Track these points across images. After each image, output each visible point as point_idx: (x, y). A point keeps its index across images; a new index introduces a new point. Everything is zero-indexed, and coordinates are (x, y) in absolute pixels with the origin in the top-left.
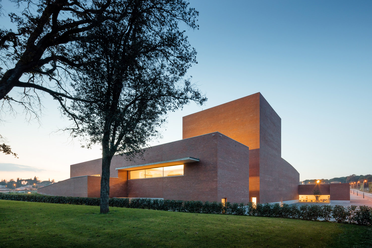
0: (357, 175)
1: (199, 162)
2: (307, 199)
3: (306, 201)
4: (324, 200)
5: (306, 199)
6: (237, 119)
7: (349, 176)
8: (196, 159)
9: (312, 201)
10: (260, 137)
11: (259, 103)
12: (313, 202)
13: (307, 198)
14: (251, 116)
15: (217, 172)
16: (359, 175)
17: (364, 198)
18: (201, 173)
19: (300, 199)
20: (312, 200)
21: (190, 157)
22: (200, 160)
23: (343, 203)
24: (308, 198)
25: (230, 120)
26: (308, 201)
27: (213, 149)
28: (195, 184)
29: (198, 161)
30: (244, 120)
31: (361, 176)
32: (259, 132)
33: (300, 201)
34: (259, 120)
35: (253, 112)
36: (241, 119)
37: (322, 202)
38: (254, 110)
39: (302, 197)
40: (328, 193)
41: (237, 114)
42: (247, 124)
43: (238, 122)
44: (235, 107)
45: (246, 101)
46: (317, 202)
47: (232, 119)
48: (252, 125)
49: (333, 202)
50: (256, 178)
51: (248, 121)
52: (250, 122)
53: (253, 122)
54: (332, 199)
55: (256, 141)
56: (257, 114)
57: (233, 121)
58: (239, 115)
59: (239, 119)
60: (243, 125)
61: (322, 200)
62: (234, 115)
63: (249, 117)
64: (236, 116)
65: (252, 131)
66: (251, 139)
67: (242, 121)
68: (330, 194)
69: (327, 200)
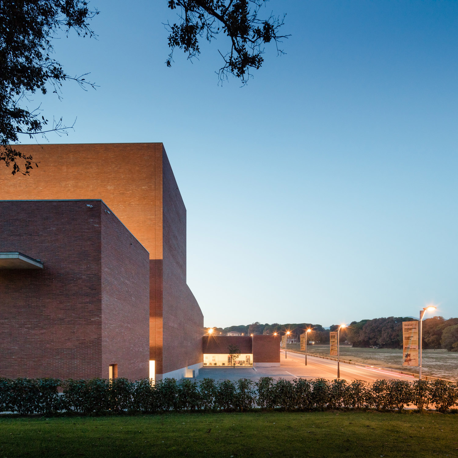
0: (261, 324)
1: (40, 269)
2: (214, 360)
3: (215, 364)
4: (240, 362)
5: (213, 360)
6: (109, 188)
7: (252, 324)
8: (35, 260)
9: (223, 364)
10: (163, 237)
11: (162, 166)
12: (225, 365)
13: (214, 359)
14: (144, 187)
15: (100, 301)
16: (264, 324)
17: (286, 358)
18: (48, 301)
19: (204, 362)
21: (20, 254)
22: (44, 266)
23: (272, 367)
24: (216, 360)
25: (91, 186)
26: (218, 365)
27: (89, 243)
28: (28, 328)
29: (41, 266)
30: (128, 192)
31: (267, 325)
32: (161, 225)
33: (205, 364)
34: (162, 201)
35: (147, 180)
36: (119, 190)
37: (239, 365)
38: (151, 177)
39: (207, 358)
40: (248, 350)
41: (110, 176)
42: (133, 203)
43: (113, 194)
44: (103, 159)
45: (131, 152)
46: (234, 366)
47: (98, 184)
48: (146, 207)
49: (258, 366)
50: (154, 320)
51: (137, 198)
52: (141, 200)
53: (148, 202)
54: (256, 360)
55: (155, 243)
56: (156, 188)
57: (99, 189)
58: (115, 179)
59: (116, 188)
60: (125, 203)
61: (238, 362)
62: (103, 177)
63: (138, 190)
64: (107, 180)
65: (147, 220)
66: (142, 237)
67: (123, 194)
68: (252, 352)
69: (244, 362)
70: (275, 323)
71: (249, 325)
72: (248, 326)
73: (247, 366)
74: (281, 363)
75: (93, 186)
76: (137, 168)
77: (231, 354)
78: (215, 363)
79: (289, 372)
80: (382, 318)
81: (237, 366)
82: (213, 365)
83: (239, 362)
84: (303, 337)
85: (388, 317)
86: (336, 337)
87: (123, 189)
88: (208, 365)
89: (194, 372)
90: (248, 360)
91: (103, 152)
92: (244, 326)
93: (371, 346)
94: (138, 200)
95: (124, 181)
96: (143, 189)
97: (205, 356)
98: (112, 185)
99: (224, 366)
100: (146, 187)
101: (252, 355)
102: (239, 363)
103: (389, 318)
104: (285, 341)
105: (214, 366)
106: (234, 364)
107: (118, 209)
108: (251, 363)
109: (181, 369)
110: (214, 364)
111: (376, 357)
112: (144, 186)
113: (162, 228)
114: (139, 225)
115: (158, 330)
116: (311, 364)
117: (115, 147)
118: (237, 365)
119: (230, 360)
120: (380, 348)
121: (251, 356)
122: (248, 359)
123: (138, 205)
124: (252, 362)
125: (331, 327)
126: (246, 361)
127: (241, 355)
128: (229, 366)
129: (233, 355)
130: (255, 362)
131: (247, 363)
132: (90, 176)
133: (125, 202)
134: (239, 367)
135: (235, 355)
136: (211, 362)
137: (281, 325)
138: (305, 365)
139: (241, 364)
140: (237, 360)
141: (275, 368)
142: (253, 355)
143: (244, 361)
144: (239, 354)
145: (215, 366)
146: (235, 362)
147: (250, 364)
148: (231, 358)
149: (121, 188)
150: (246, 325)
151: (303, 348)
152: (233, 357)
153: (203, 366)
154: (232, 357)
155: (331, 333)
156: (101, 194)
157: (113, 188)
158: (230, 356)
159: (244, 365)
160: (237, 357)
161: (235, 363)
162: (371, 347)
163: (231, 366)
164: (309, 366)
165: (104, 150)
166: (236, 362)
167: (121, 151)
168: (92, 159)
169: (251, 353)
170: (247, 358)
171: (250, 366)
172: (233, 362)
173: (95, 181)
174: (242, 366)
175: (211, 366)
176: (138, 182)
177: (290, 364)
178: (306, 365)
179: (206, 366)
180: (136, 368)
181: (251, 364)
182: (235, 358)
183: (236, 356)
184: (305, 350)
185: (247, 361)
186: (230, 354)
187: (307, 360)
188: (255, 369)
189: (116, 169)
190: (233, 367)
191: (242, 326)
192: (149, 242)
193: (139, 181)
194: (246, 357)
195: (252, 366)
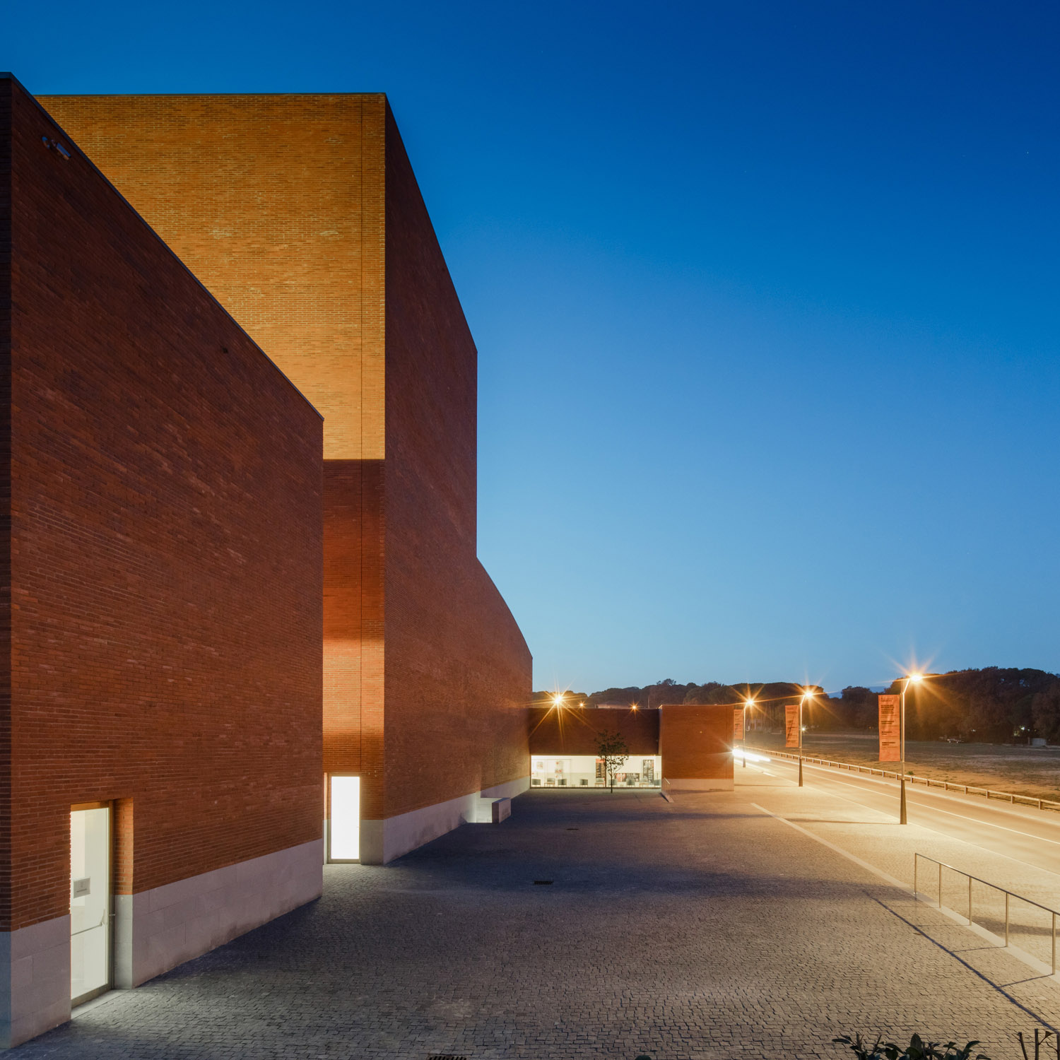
2: (561, 771)
3: (563, 782)
4: (629, 778)
5: (556, 771)
6: (216, 233)
9: (584, 782)
11: (382, 168)
12: (589, 785)
13: (559, 769)
14: (325, 233)
16: (686, 685)
19: (533, 777)
20: (585, 778)
23: (711, 790)
24: (566, 770)
26: (568, 785)
30: (277, 248)
32: (381, 350)
33: (536, 782)
35: (335, 209)
36: (249, 241)
37: (625, 785)
38: (347, 200)
39: (541, 766)
40: (650, 746)
41: (220, 198)
42: (293, 282)
43: (230, 253)
44: (199, 142)
45: (285, 123)
46: (612, 788)
47: (182, 222)
48: (331, 295)
49: (675, 787)
50: (358, 649)
51: (305, 265)
52: (316, 272)
53: (339, 280)
54: (668, 772)
55: (359, 408)
56: (365, 234)
57: (184, 237)
58: (235, 208)
59: (237, 235)
60: (266, 282)
61: (621, 777)
62: (199, 200)
63: (308, 241)
64: (209, 208)
65: (335, 336)
66: (321, 390)
67: (261, 252)
68: (660, 751)
69: (638, 778)
70: (712, 681)
71: (650, 686)
72: (648, 689)
73: (644, 786)
74: (736, 780)
75: (167, 229)
76: (306, 173)
77: (603, 757)
78: (561, 778)
79: (762, 806)
80: (970, 670)
81: (619, 786)
82: (556, 785)
83: (626, 777)
84: (793, 713)
85: (983, 668)
86: (896, 710)
87: (259, 239)
88: (542, 785)
89: (495, 806)
90: (648, 772)
91: (200, 123)
92: (638, 688)
93: (942, 738)
94: (308, 273)
95: (265, 213)
96: (323, 238)
97: (536, 759)
98: (225, 225)
99: (586, 786)
100: (332, 232)
101: (660, 758)
102: (624, 780)
103: (986, 670)
104: (741, 723)
105: (558, 788)
106: (612, 782)
107: (246, 300)
108: (655, 779)
109: (455, 801)
110: (559, 780)
111: (971, 764)
112: (328, 229)
113: (382, 361)
114: (312, 351)
115: (371, 681)
116: (812, 781)
117: (236, 107)
118: (619, 784)
119: (600, 772)
120: (965, 742)
121: (656, 761)
122: (648, 769)
123: (308, 286)
124: (660, 777)
125: (844, 692)
126: (644, 775)
127: (631, 757)
128: (597, 786)
129: (609, 757)
130: (668, 777)
131: (646, 778)
132: (155, 196)
133: (267, 279)
134: (623, 790)
135: (613, 757)
136: (550, 777)
137: (726, 688)
138: (798, 784)
139: (630, 783)
140: (621, 771)
141: (720, 793)
142: (663, 759)
143: (638, 774)
144: (626, 755)
145: (560, 786)
146: (615, 777)
147: (652, 781)
148: (603, 767)
149: (254, 235)
150: (641, 687)
151: (794, 741)
152: (608, 762)
153: (531, 788)
154: (605, 765)
155: (883, 701)
156: (192, 253)
157: (228, 235)
158: (602, 762)
159: (637, 785)
160: (618, 764)
161: (613, 778)
162: (943, 741)
163: (603, 788)
164: (808, 789)
165: (202, 116)
166: (618, 776)
167: (256, 118)
168: (162, 144)
169: (657, 753)
170: (646, 767)
171: (653, 786)
172: (609, 778)
173: (172, 212)
174: (633, 786)
175: (552, 786)
176: (309, 216)
177: (757, 783)
178: (801, 784)
179: (538, 786)
180: (248, 808)
181: (657, 783)
182: (613, 766)
183: (618, 761)
184: (797, 746)
185: (646, 775)
186: (599, 754)
187: (803, 773)
188: (668, 797)
189: (237, 174)
190: (610, 790)
191: (633, 688)
192: (341, 403)
193: (310, 213)
194: (644, 764)
195: (659, 786)
